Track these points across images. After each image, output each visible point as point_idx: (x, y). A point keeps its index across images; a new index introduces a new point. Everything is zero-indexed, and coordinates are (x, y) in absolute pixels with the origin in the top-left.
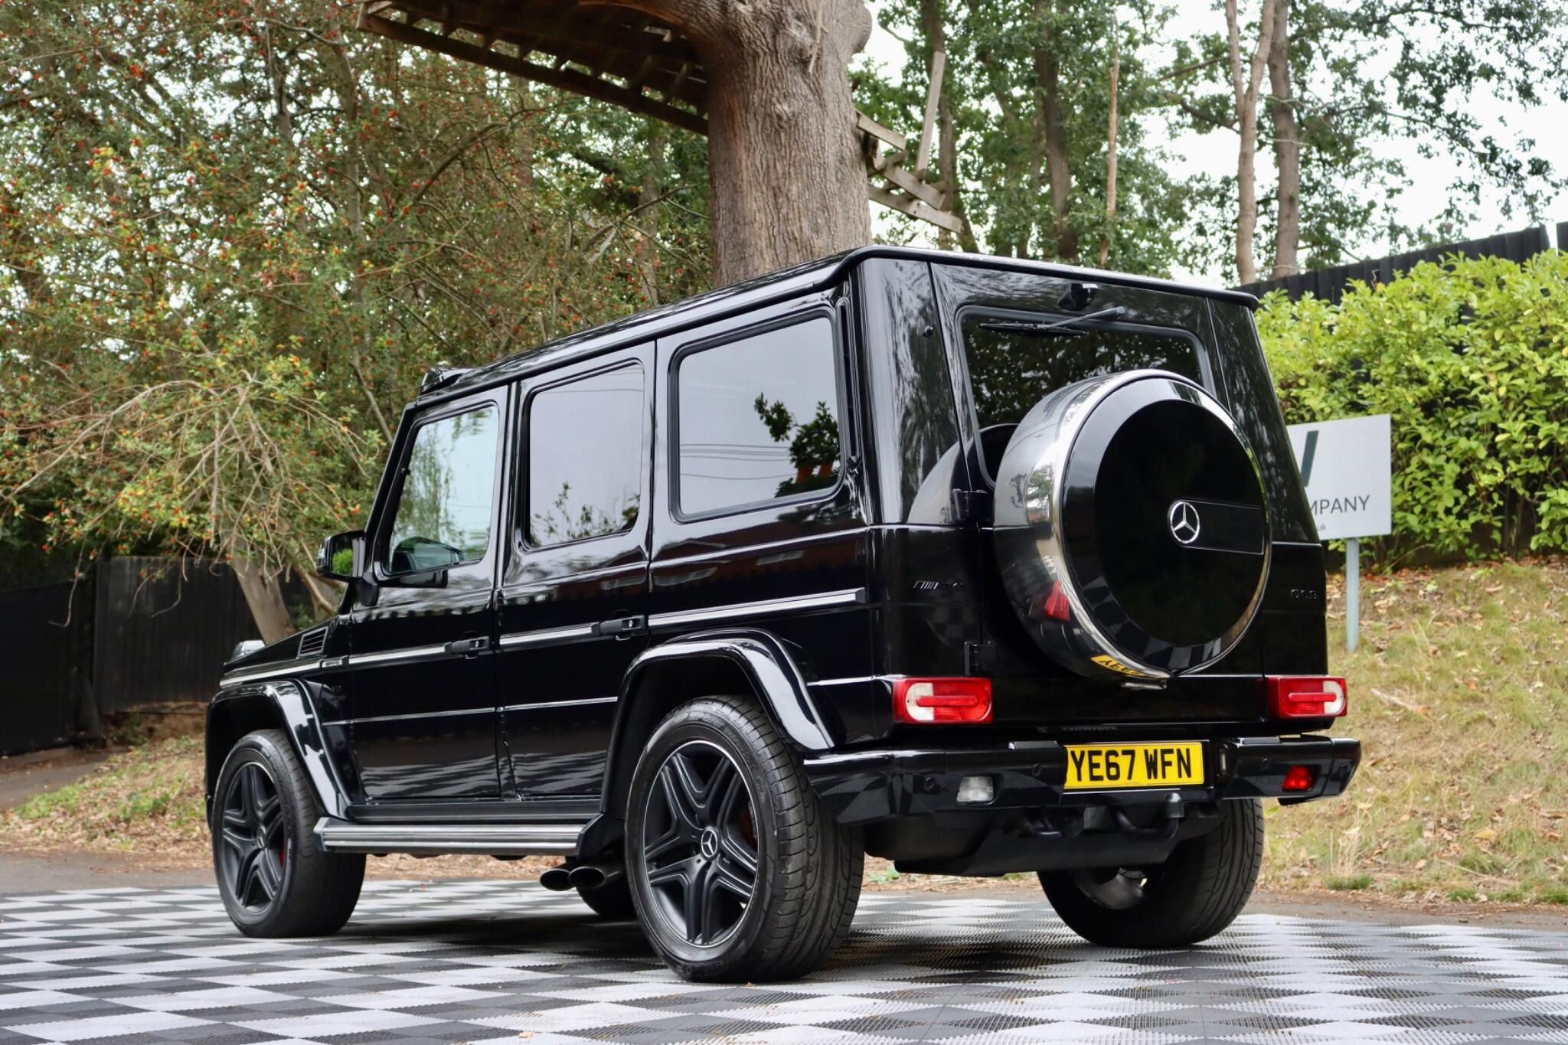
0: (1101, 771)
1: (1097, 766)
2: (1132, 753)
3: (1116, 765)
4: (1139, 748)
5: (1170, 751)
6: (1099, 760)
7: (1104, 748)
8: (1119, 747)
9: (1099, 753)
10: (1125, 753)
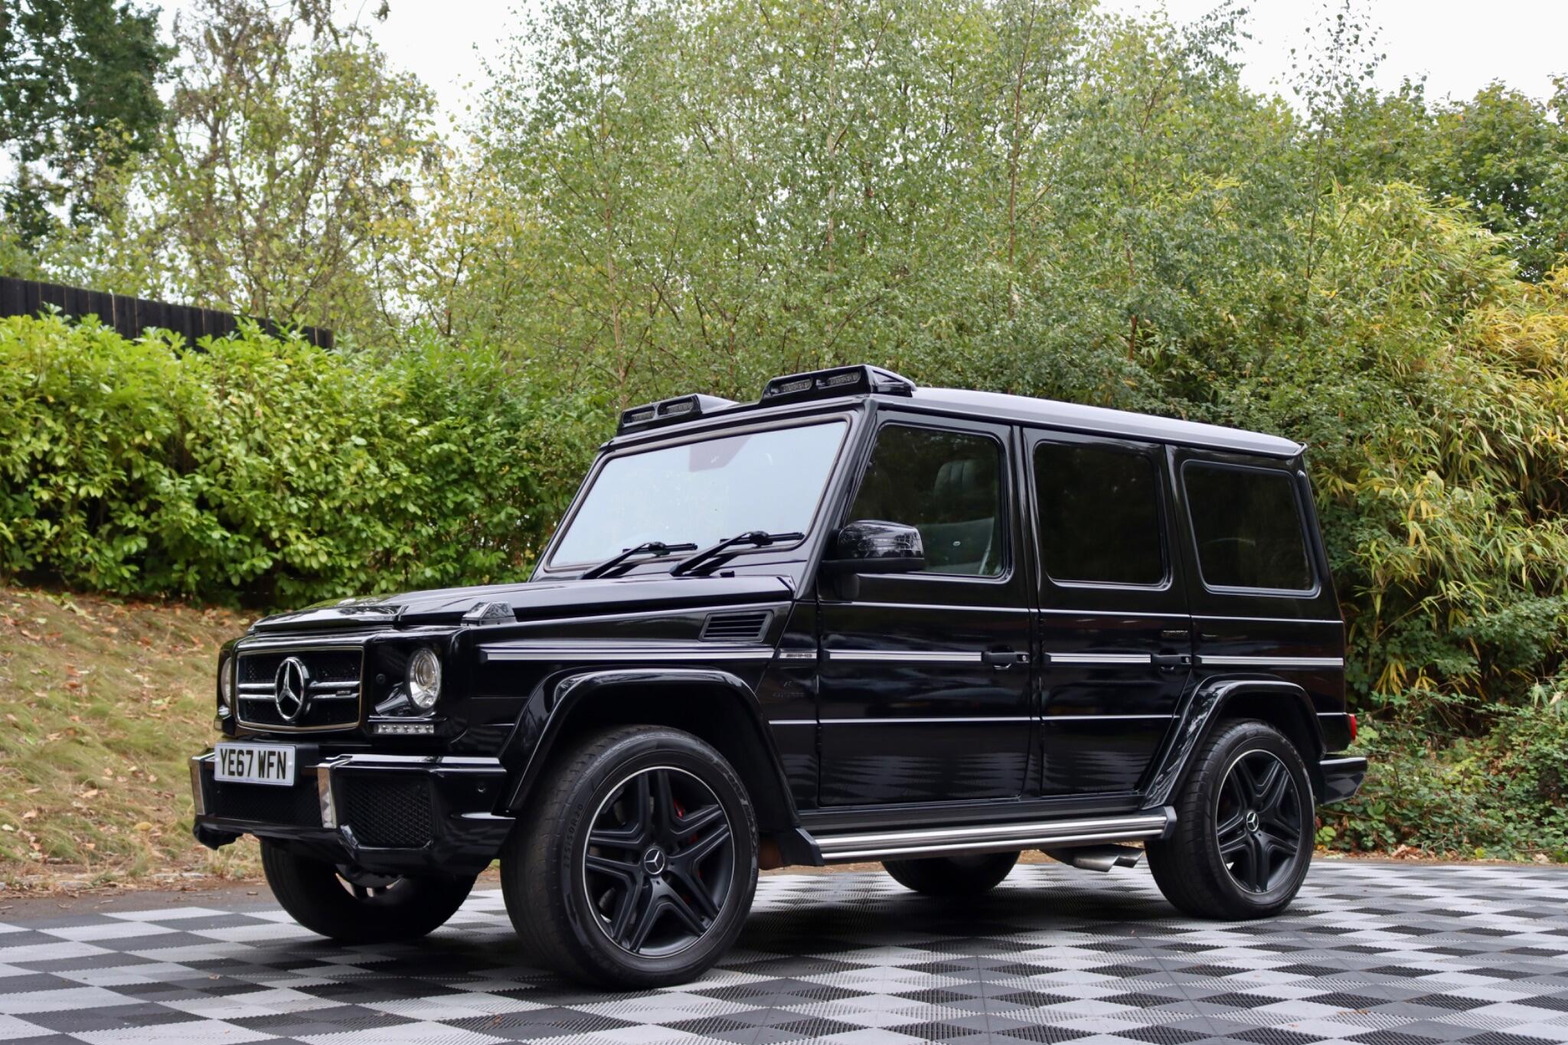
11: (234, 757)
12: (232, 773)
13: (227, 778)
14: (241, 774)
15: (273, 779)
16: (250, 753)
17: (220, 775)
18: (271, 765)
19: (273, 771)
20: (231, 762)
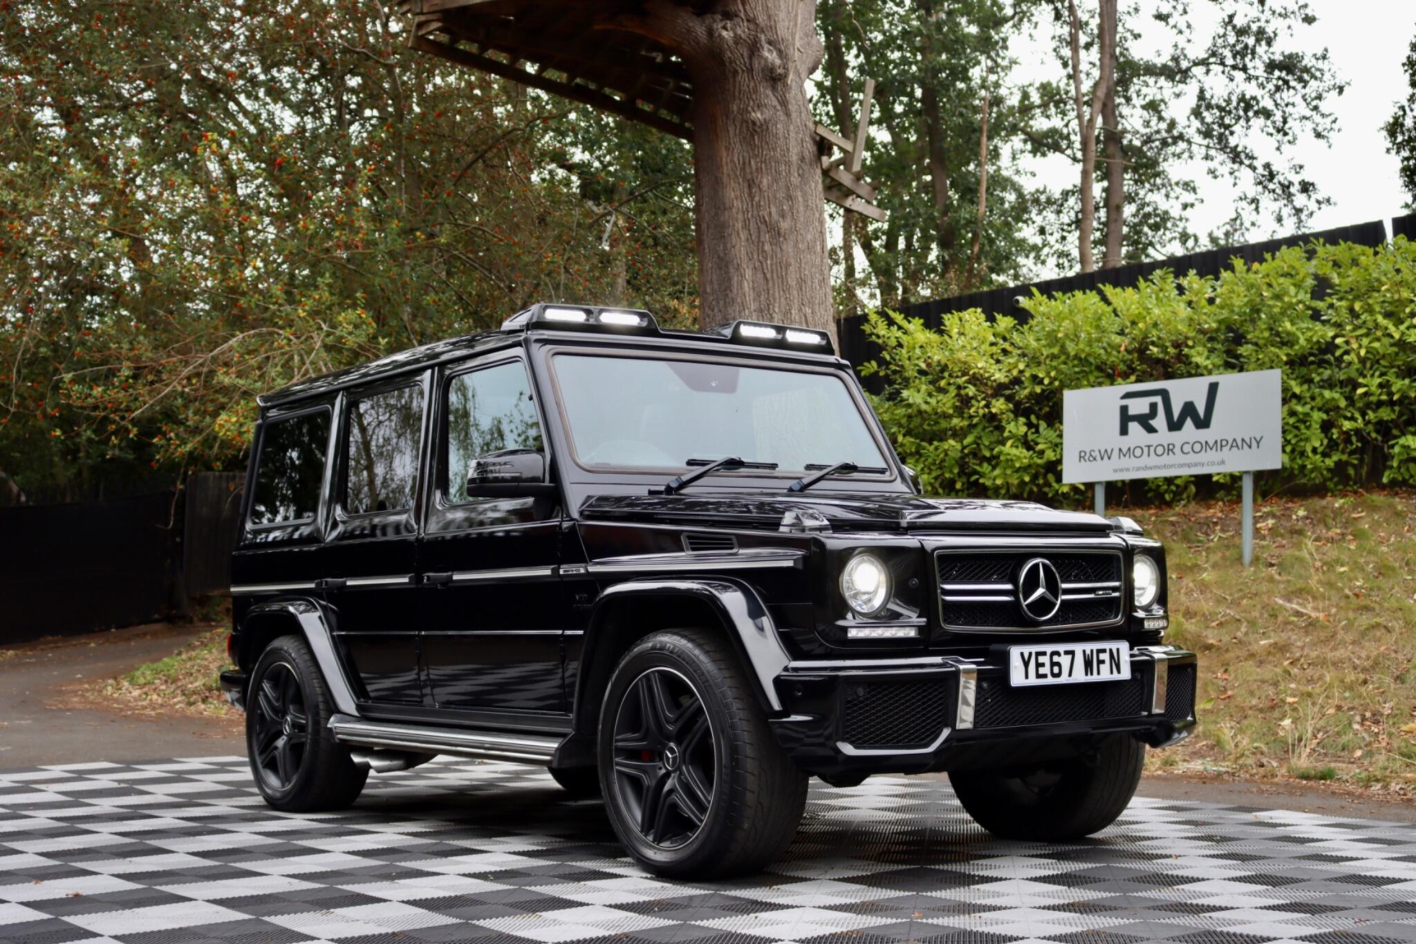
11: (1041, 659)
12: (1039, 676)
13: (1033, 681)
14: (1059, 675)
15: (1105, 674)
16: (1072, 653)
17: (1018, 678)
18: (1101, 662)
19: (1105, 668)
20: (1039, 665)
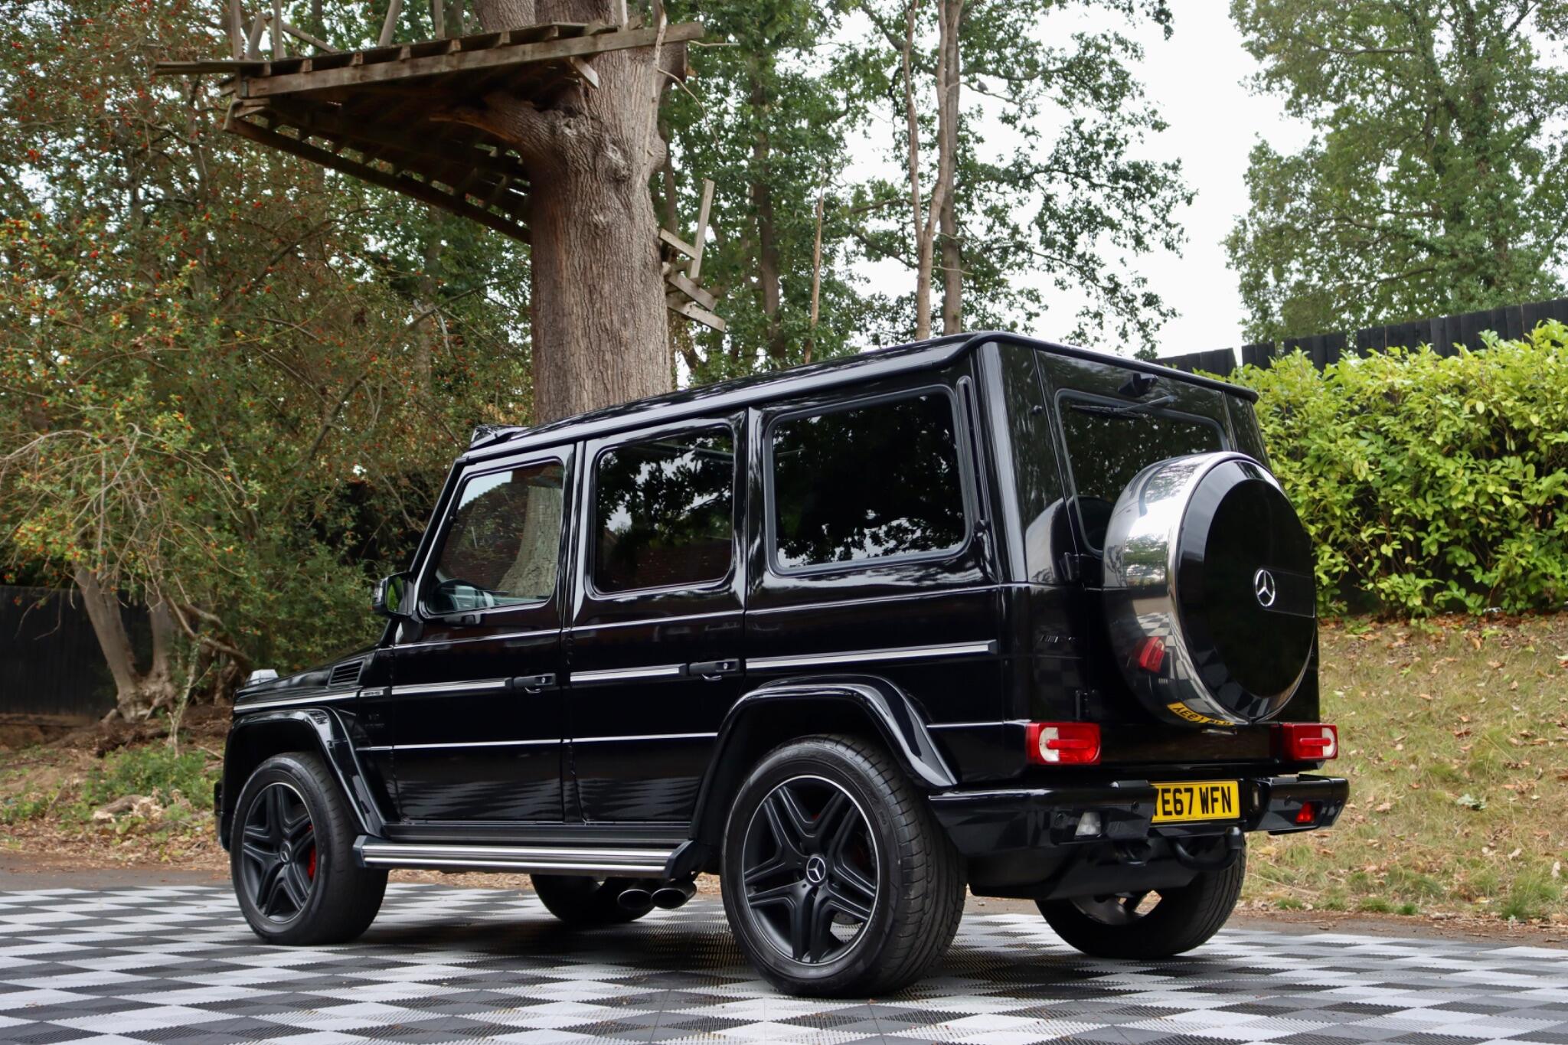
0: (1170, 807)
1: (1168, 802)
2: (1190, 790)
3: (1180, 802)
4: (1196, 786)
5: (1217, 789)
6: (1169, 796)
7: (1172, 786)
8: (1182, 786)
9: (1168, 791)
10: (1187, 790)
